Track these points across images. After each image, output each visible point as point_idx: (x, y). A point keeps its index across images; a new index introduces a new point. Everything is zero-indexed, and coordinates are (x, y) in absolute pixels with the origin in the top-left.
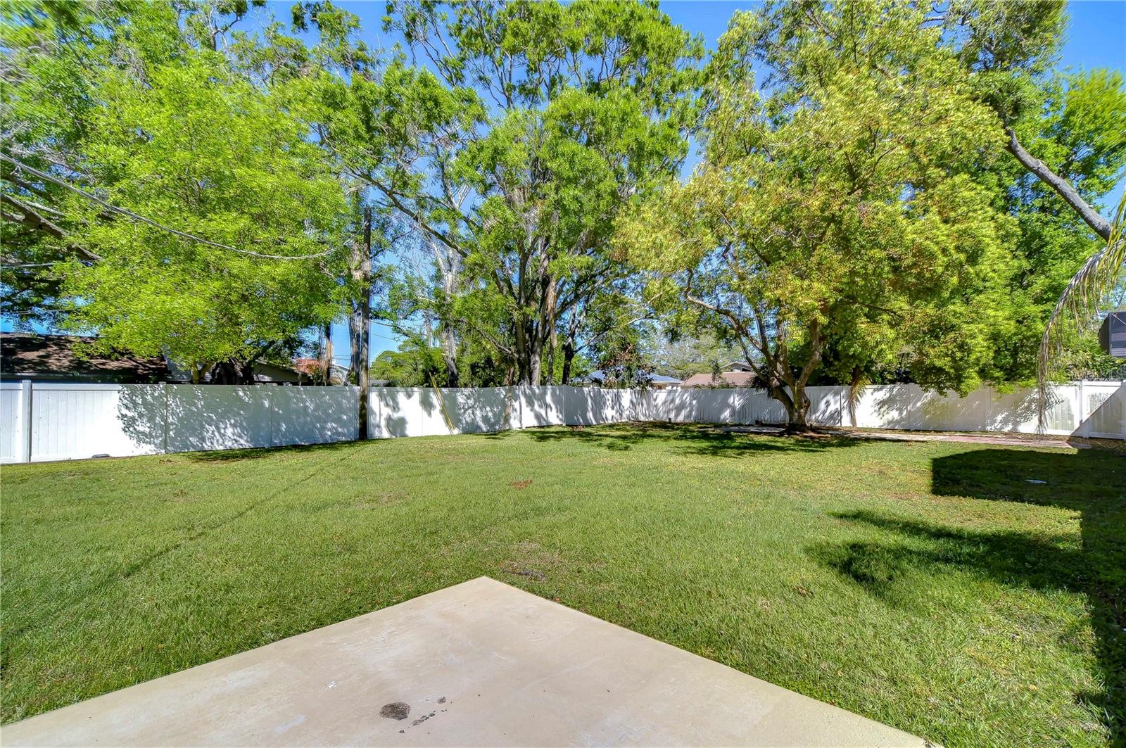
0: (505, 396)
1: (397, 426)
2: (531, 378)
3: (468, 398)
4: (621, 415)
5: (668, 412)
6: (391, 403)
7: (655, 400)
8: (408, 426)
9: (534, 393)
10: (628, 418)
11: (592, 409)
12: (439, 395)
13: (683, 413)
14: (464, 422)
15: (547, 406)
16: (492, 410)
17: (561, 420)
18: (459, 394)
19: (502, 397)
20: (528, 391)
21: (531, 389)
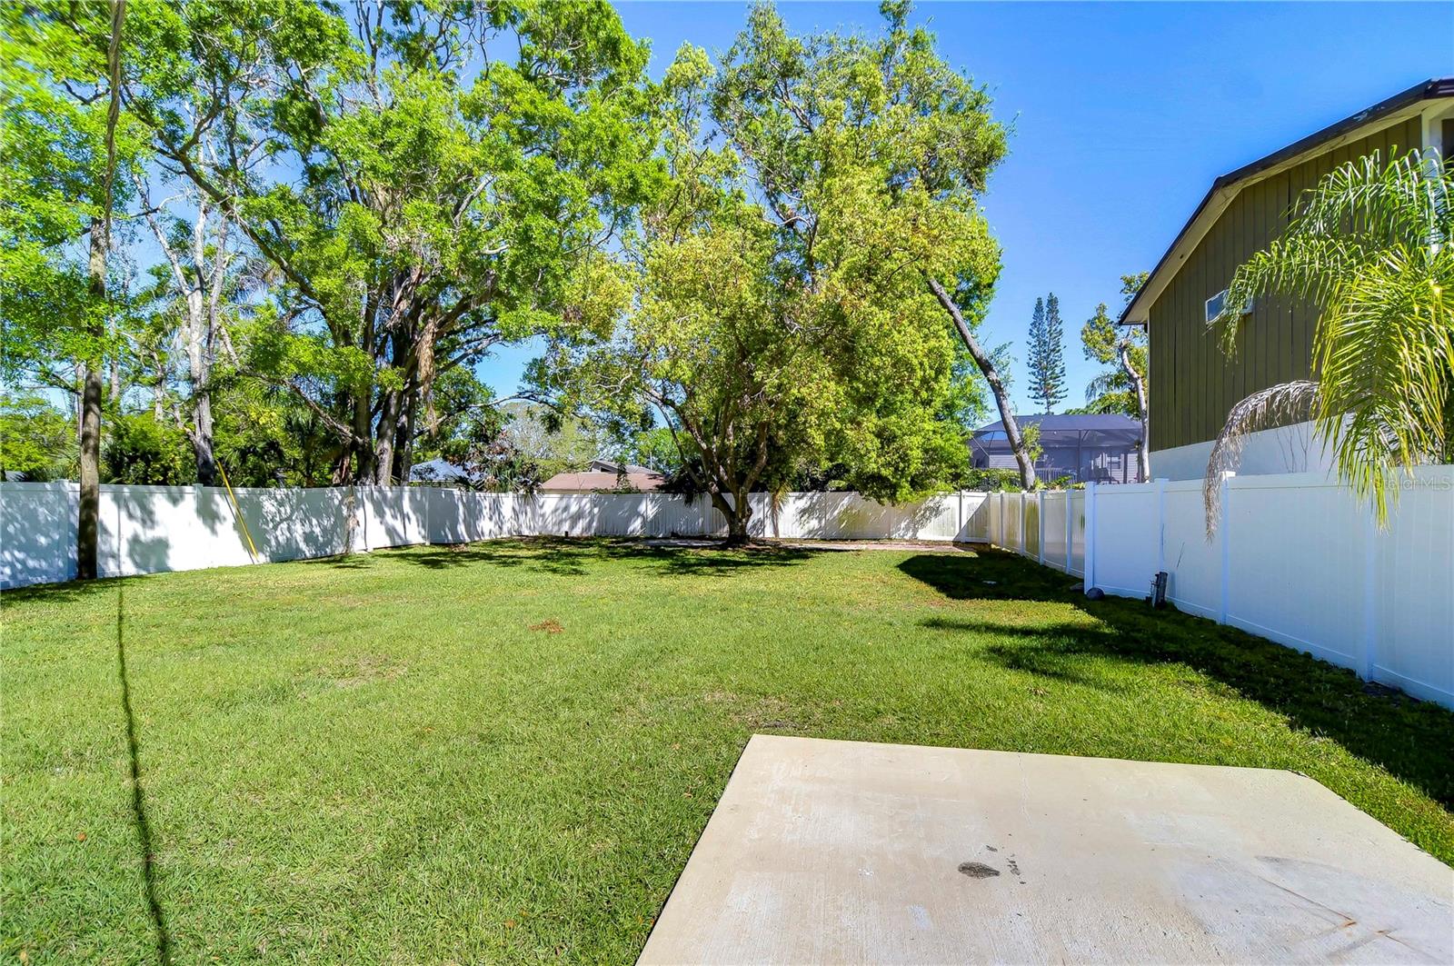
0: (341, 502)
1: (151, 554)
2: (376, 475)
3: (281, 504)
4: (501, 528)
5: (560, 522)
6: (138, 513)
7: (541, 507)
8: (171, 552)
9: (384, 497)
10: (510, 532)
11: (464, 521)
12: (231, 498)
13: (581, 524)
14: (273, 543)
15: (404, 517)
16: (319, 524)
17: (424, 537)
18: (264, 498)
19: (336, 502)
20: (376, 494)
21: (380, 491)
